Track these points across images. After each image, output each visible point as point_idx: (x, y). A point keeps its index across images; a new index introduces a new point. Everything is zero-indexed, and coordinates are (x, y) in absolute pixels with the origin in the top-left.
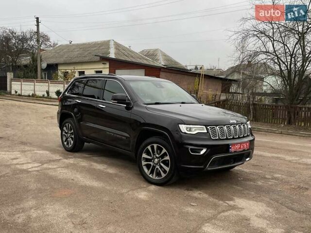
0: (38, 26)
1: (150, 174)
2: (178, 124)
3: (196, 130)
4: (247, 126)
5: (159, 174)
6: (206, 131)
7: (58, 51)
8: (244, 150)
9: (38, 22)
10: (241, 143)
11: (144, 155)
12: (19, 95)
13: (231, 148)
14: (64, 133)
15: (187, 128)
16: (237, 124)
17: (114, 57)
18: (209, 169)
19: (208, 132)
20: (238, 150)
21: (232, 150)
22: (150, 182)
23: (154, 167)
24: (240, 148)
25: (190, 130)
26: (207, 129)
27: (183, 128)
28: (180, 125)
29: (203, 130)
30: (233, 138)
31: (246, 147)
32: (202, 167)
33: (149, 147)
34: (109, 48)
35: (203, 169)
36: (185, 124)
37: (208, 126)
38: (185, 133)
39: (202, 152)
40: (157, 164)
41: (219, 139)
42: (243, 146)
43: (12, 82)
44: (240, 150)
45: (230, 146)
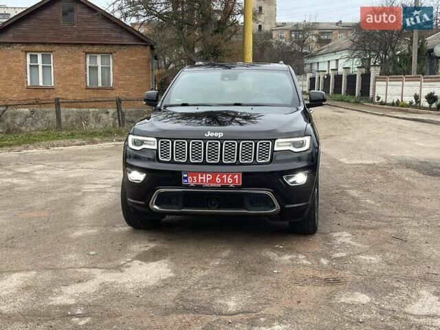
6: (155, 147)
8: (223, 187)
12: (382, 103)
13: (186, 178)
15: (135, 141)
16: (223, 140)
19: (157, 149)
20: (207, 185)
24: (213, 180)
25: (141, 143)
26: (158, 144)
27: (131, 140)
28: (129, 136)
31: (232, 180)
32: (143, 203)
35: (146, 206)
36: (133, 134)
37: (160, 139)
38: (130, 148)
41: (172, 162)
42: (222, 180)
43: (377, 83)
44: (212, 185)
45: (185, 176)
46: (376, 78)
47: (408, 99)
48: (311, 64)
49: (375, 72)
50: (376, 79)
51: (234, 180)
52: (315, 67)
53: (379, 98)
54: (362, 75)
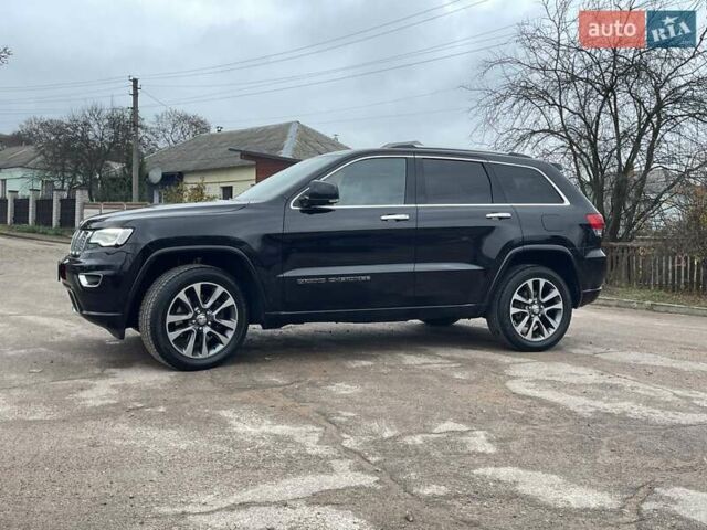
0: (135, 95)
7: (191, 148)
9: (135, 87)
17: (288, 156)
34: (285, 137)
43: (85, 210)
46: (84, 204)
49: (81, 197)
54: (62, 200)
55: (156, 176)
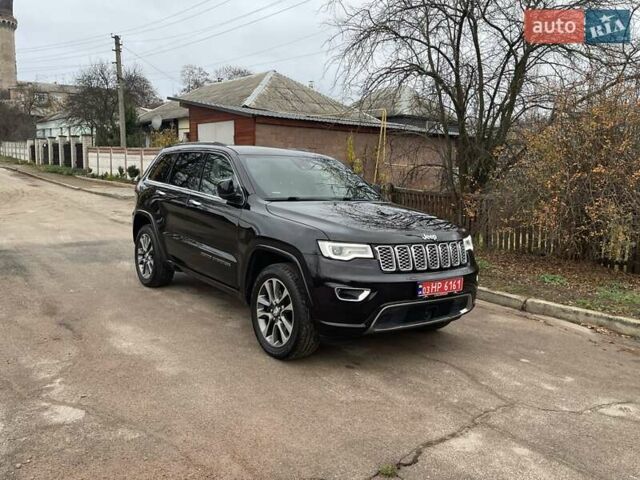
1: (267, 335)
2: (317, 240)
3: (351, 252)
4: (463, 247)
5: (279, 338)
6: (371, 255)
8: (451, 294)
10: (443, 281)
11: (261, 299)
13: (421, 289)
14: (140, 252)
15: (333, 249)
16: (438, 243)
18: (377, 330)
19: (375, 258)
20: (437, 295)
21: (425, 292)
22: (267, 350)
23: (273, 322)
24: (442, 289)
25: (340, 251)
26: (374, 252)
27: (327, 248)
28: (320, 243)
29: (366, 252)
30: (429, 270)
31: (456, 286)
32: (362, 325)
33: (266, 284)
35: (364, 329)
36: (329, 240)
37: (377, 245)
38: (329, 258)
39: (362, 297)
40: (276, 317)
41: (398, 272)
42: (449, 286)
43: (90, 154)
44: (442, 294)
45: (420, 286)
47: (116, 172)
48: (44, 130)
49: (86, 142)
50: (88, 150)
51: (457, 285)
52: (47, 134)
53: (91, 171)
55: (157, 123)
